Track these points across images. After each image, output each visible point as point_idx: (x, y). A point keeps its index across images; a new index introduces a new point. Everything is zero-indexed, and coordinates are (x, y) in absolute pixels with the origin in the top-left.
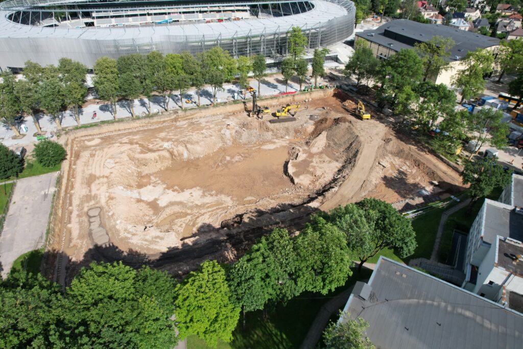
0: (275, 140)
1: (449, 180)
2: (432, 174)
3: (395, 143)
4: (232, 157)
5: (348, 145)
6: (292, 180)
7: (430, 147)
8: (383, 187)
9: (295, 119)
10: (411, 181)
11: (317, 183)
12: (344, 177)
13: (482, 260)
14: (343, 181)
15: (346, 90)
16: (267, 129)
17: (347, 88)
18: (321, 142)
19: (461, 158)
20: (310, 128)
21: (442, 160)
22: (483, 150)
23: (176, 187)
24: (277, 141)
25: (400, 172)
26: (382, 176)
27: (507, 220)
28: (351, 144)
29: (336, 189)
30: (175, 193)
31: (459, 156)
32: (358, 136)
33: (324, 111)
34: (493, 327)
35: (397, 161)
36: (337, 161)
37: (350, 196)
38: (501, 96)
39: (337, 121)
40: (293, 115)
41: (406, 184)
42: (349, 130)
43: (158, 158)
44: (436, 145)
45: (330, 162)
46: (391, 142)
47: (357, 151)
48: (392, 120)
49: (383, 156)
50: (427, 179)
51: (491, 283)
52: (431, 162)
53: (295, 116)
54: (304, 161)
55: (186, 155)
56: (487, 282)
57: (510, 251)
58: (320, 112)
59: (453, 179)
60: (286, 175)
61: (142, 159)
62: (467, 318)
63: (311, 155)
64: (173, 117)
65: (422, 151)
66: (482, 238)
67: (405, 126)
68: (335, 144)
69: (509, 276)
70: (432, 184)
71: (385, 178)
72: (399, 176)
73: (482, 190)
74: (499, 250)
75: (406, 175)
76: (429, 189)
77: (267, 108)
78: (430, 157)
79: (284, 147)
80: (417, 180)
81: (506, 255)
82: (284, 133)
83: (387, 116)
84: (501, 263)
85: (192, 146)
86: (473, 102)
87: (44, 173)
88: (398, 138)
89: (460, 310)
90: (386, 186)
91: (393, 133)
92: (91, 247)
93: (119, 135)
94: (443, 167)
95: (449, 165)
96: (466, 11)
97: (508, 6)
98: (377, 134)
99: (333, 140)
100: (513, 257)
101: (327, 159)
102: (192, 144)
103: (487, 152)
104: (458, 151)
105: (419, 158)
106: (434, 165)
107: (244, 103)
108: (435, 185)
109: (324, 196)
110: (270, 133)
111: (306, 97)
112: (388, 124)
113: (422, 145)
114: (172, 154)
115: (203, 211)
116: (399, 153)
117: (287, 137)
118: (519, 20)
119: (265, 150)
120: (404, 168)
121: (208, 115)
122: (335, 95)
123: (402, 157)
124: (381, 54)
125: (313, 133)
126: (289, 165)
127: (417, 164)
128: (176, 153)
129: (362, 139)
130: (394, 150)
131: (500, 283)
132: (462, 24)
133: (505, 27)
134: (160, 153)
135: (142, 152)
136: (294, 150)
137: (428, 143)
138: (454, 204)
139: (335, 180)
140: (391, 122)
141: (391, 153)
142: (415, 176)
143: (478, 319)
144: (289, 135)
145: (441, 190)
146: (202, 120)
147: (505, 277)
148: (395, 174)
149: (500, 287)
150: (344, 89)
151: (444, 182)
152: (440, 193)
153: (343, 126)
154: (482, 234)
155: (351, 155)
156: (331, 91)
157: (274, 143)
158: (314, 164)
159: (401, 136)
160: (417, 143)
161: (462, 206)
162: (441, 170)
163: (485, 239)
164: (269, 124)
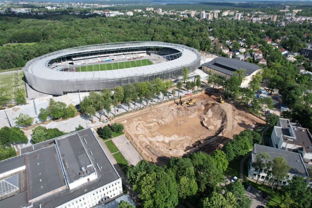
0: (192, 114)
1: (259, 122)
2: (253, 121)
3: (237, 111)
4: (180, 122)
5: (221, 113)
6: (207, 128)
7: (249, 111)
8: (239, 127)
9: (196, 105)
10: (247, 124)
11: (217, 128)
12: (225, 125)
13: (278, 142)
14: (226, 126)
15: (210, 91)
16: (188, 110)
17: (210, 90)
18: (210, 113)
19: (260, 114)
20: (203, 108)
21: (254, 115)
22: (266, 110)
23: (167, 135)
24: (193, 114)
25: (242, 121)
26: (237, 123)
27: (281, 131)
28: (222, 113)
29: (225, 129)
30: (168, 137)
31: (259, 113)
32: (224, 110)
33: (206, 100)
34: (286, 156)
35: (240, 117)
36: (219, 119)
37: (231, 131)
38: (265, 89)
39: (213, 104)
40: (195, 103)
41: (246, 125)
42: (219, 107)
43: (154, 125)
44: (251, 110)
45: (217, 120)
46: (236, 111)
47: (226, 115)
48: (232, 102)
49: (235, 116)
50: (252, 123)
51: (283, 147)
52: (251, 117)
53: (196, 104)
54: (208, 121)
55: (163, 123)
56: (281, 147)
57: (285, 138)
58: (204, 101)
59: (260, 121)
60: (203, 126)
61: (149, 126)
62: (280, 155)
63: (209, 118)
64: (150, 108)
65: (247, 113)
66: (277, 137)
67: (238, 104)
68: (216, 113)
69: (287, 144)
70: (254, 124)
71: (238, 124)
72: (243, 123)
73: (273, 123)
74: (283, 139)
75: (244, 122)
76: (254, 126)
77: (184, 101)
78: (250, 115)
79: (197, 116)
80: (249, 123)
81: (285, 139)
82: (194, 110)
83: (230, 101)
84: (284, 141)
85: (164, 119)
86: (257, 92)
87: (119, 135)
88: (237, 109)
89: (278, 153)
90: (240, 126)
91: (234, 107)
92: (157, 158)
93: (132, 118)
94: (255, 117)
95: (257, 117)
96: (239, 49)
97: (255, 46)
98: (229, 108)
99: (214, 112)
100: (286, 140)
101: (216, 119)
102: (164, 118)
103: (268, 111)
104: (259, 112)
105: (247, 115)
106: (253, 117)
107: (174, 100)
108: (255, 124)
109: (222, 132)
110: (189, 111)
111: (196, 95)
112: (232, 104)
113: (246, 111)
114: (158, 123)
115: (183, 142)
116: (239, 114)
117: (196, 112)
118: (261, 53)
119: (191, 118)
120: (243, 120)
121: (162, 106)
122: (205, 93)
123: (241, 116)
124: (216, 73)
125: (205, 110)
126: (204, 123)
127: (247, 117)
128: (159, 123)
129: (225, 111)
130: (238, 113)
131: (285, 147)
132: (241, 56)
133: (257, 57)
134: (154, 123)
135: (147, 124)
136: (201, 117)
137: (248, 110)
138: (264, 129)
139: (222, 126)
140: (232, 103)
141: (237, 115)
142: (248, 122)
143: (283, 154)
144: (196, 111)
145: (257, 126)
146: (161, 109)
147: (286, 145)
148: (241, 122)
149: (285, 148)
150: (209, 91)
151: (258, 123)
152: (257, 127)
153: (216, 106)
154: (277, 136)
155: (224, 117)
156: (204, 92)
157: (192, 115)
158: (212, 121)
159: (237, 108)
160: (244, 110)
161: (266, 130)
162: (255, 119)
163: (278, 137)
164: (187, 108)
